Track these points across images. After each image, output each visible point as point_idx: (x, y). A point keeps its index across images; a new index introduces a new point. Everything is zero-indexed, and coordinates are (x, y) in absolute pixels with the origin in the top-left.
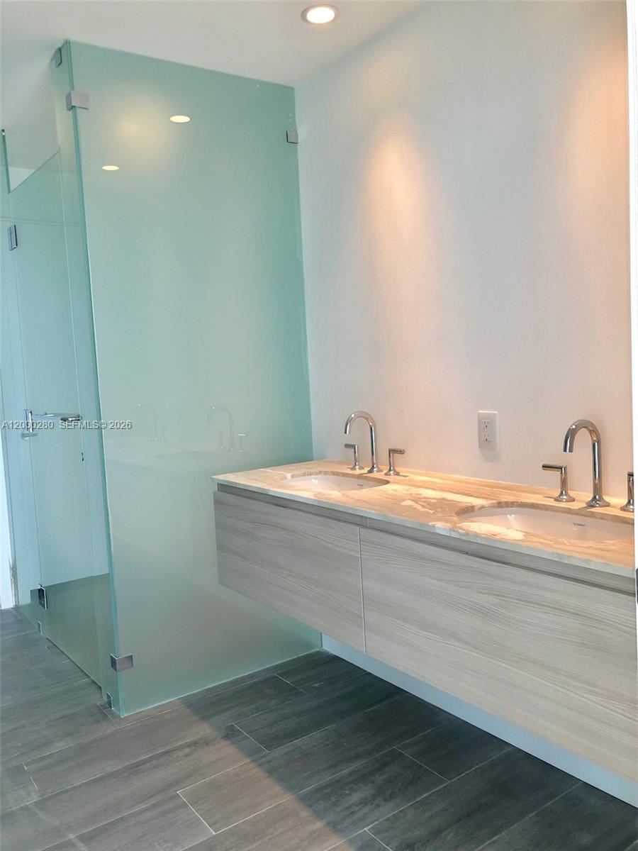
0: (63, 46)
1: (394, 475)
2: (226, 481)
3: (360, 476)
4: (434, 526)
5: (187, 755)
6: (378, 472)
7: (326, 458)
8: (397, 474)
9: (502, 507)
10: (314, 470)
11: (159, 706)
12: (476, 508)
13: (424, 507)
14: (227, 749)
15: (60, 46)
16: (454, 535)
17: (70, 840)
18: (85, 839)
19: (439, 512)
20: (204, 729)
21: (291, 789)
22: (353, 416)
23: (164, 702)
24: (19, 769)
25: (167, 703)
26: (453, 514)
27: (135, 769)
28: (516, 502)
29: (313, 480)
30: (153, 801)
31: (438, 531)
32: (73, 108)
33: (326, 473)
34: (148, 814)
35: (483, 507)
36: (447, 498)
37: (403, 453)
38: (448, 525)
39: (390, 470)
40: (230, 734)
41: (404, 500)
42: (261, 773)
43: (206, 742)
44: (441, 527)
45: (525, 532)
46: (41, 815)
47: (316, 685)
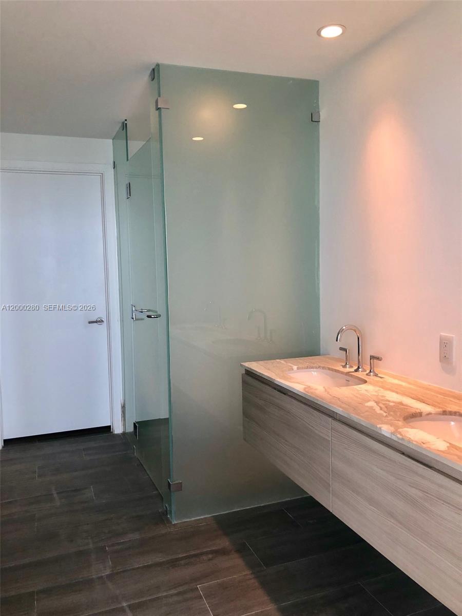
0: (155, 67)
1: (373, 376)
2: (249, 368)
3: (348, 374)
4: (380, 428)
5: (209, 560)
6: (362, 371)
7: (329, 355)
8: (376, 375)
9: (446, 415)
10: (315, 365)
11: (199, 519)
12: (423, 414)
13: (381, 409)
14: (236, 561)
15: (154, 67)
16: (394, 438)
17: (123, 607)
18: (132, 608)
19: (391, 415)
20: (224, 543)
21: (275, 600)
22: (344, 328)
23: (202, 517)
24: (103, 549)
25: (204, 518)
26: (401, 419)
27: (174, 563)
28: (458, 412)
29: (313, 373)
30: (181, 589)
31: (383, 433)
32: (158, 109)
33: (323, 368)
34: (175, 598)
35: (429, 414)
36: (403, 402)
37: (380, 360)
38: (392, 429)
39: (370, 371)
40: (241, 550)
41: (369, 401)
42: (257, 584)
43: (223, 552)
44: (386, 430)
45: (450, 444)
46: (110, 585)
47: (311, 522)
